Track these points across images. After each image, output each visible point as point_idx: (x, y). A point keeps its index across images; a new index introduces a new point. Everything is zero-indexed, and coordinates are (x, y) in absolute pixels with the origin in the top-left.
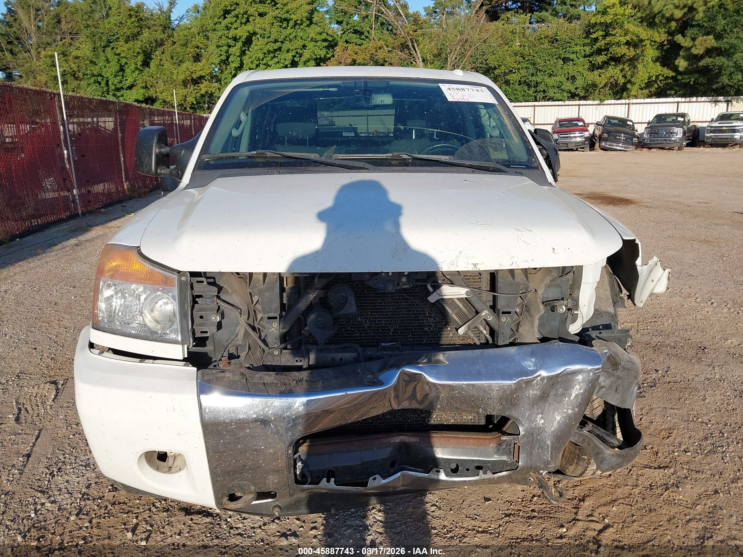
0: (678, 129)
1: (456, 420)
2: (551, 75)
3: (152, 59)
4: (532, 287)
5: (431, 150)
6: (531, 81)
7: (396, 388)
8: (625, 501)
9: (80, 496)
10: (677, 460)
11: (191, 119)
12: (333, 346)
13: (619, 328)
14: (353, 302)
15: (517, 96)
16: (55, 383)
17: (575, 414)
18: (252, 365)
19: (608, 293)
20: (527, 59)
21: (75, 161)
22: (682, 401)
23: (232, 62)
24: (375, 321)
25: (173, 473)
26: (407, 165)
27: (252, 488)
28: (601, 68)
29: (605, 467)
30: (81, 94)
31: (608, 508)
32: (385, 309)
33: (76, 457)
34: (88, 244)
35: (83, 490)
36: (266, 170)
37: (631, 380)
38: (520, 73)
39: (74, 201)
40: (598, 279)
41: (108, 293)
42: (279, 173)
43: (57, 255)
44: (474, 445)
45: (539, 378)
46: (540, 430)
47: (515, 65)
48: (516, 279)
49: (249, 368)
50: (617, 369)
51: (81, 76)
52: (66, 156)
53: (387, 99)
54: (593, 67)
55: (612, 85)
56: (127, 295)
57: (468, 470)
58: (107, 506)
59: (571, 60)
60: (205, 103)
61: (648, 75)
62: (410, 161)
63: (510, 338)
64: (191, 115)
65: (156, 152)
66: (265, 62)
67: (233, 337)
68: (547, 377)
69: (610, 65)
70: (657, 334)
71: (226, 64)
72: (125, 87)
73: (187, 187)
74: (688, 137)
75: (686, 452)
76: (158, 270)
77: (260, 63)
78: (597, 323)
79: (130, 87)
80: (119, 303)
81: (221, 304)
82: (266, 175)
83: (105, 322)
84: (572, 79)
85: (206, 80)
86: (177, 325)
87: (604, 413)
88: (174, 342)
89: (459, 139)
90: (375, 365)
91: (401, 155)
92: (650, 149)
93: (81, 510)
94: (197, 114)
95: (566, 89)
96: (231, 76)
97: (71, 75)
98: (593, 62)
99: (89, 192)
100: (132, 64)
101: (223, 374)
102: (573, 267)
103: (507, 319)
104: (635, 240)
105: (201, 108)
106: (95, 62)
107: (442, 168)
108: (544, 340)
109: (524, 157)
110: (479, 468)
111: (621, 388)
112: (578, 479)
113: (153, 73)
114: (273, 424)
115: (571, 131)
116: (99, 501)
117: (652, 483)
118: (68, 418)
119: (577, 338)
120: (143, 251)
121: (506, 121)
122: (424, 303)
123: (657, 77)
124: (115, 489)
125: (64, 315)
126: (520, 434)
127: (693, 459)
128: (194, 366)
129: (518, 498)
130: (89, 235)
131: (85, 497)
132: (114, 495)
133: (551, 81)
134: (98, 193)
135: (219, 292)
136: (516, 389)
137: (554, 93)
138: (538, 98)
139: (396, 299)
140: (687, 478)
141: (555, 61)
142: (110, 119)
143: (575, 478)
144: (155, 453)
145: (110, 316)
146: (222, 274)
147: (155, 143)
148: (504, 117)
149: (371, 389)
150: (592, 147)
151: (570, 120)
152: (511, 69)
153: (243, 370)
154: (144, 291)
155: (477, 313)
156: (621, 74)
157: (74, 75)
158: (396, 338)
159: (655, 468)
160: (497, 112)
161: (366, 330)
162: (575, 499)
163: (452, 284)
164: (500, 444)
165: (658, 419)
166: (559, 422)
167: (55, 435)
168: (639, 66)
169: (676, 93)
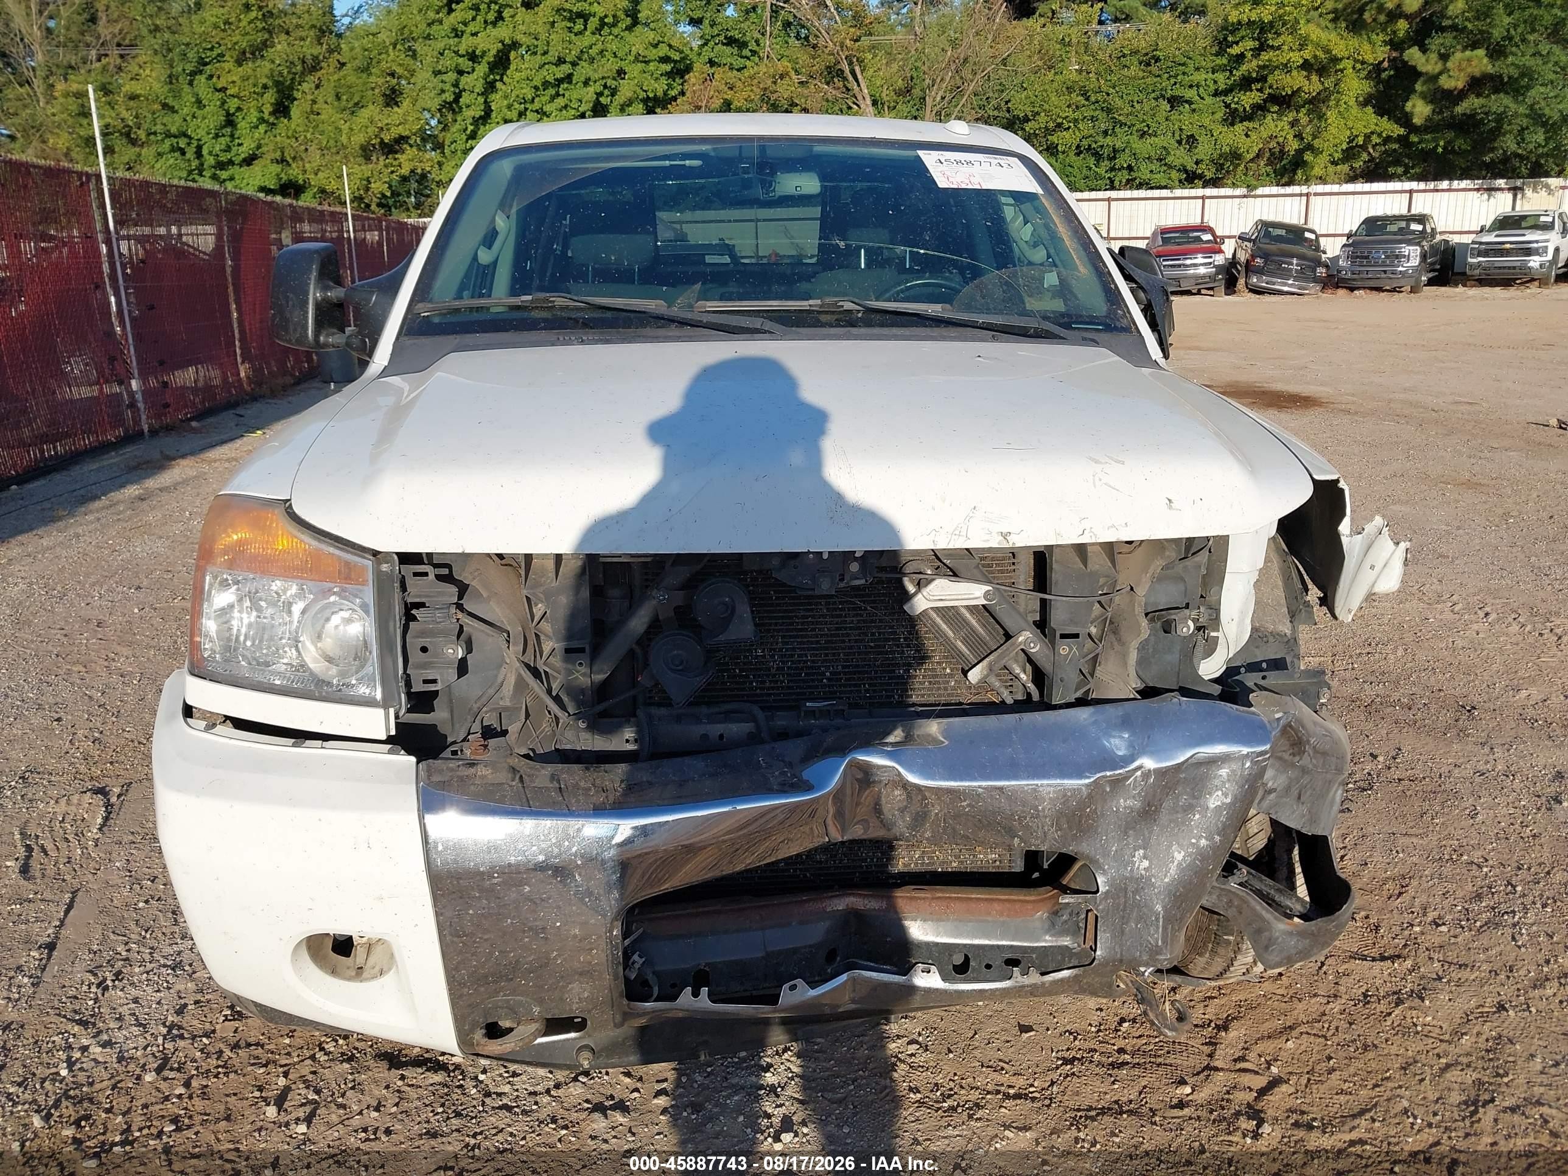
0: (1411, 248)
1: (962, 862)
2: (1144, 133)
3: (295, 99)
4: (1123, 582)
5: (902, 291)
6: (1102, 146)
7: (838, 796)
8: (1313, 1028)
9: (164, 1031)
10: (1419, 941)
11: (380, 230)
12: (704, 710)
13: (1302, 668)
14: (747, 615)
15: (1072, 179)
16: (102, 791)
17: (1215, 848)
18: (533, 750)
19: (1280, 593)
20: (1093, 99)
21: (133, 320)
22: (1427, 818)
23: (468, 106)
24: (792, 656)
25: (367, 980)
26: (852, 324)
27: (536, 1010)
28: (1248, 117)
29: (1274, 958)
30: (143, 174)
31: (1278, 1043)
32: (814, 630)
33: (152, 948)
34: (165, 497)
35: (170, 1018)
36: (552, 335)
37: (1329, 776)
38: (1079, 129)
39: (133, 405)
40: (1261, 565)
41: (222, 598)
42: (583, 342)
43: (99, 519)
44: (1001, 915)
45: (1139, 773)
46: (1140, 883)
47: (1069, 113)
48: (1089, 565)
49: (527, 756)
50: (1301, 753)
51: (143, 137)
52: (114, 308)
53: (809, 184)
54: (1233, 117)
55: (1272, 154)
56: (263, 604)
57: (988, 967)
58: (221, 1052)
59: (1187, 102)
60: (409, 194)
61: (1348, 133)
62: (860, 315)
63: (1076, 690)
64: (380, 222)
65: (315, 299)
66: (537, 105)
67: (491, 691)
68: (1155, 770)
69: (1269, 111)
70: (1373, 679)
71: (454, 110)
72: (237, 160)
73: (385, 372)
74: (1432, 264)
75: (1438, 925)
76: (332, 550)
77: (526, 109)
78: (1256, 656)
79: (249, 161)
80: (246, 621)
81: (466, 620)
82: (553, 345)
83: (217, 662)
84: (1188, 142)
85: (411, 146)
86: (373, 666)
87: (1271, 844)
88: (368, 702)
89: (961, 269)
90: (794, 749)
91: (840, 304)
92: (1352, 289)
93: (166, 1060)
94: (394, 218)
95: (1177, 163)
96: (464, 137)
97: (121, 134)
98: (1233, 106)
99: (165, 384)
100: (252, 110)
101: (472, 770)
102: (1208, 539)
103: (1071, 649)
104: (1337, 481)
105: (401, 206)
106: (173, 107)
107: (928, 329)
108: (1148, 693)
109: (1099, 306)
110: (1013, 962)
111: (1308, 793)
112: (1213, 984)
113: (299, 129)
114: (580, 875)
115: (1186, 254)
116: (204, 1040)
117: (1367, 991)
118: (133, 866)
119: (1217, 689)
120: (298, 509)
121: (1061, 229)
122: (896, 617)
123: (1368, 137)
124: (238, 1016)
125: (119, 649)
126: (1098, 891)
127: (1453, 940)
128: (409, 754)
129: (1090, 1025)
130: (166, 478)
131: (174, 1031)
132: (237, 1028)
133: (1144, 147)
134: (183, 388)
135: (461, 597)
136: (1090, 796)
137: (1151, 171)
138: (1117, 183)
139: (835, 609)
140: (1440, 979)
141: (1154, 103)
142: (210, 229)
143: (1208, 982)
144: (327, 939)
145: (227, 648)
146: (465, 557)
147: (313, 278)
148: (1057, 221)
149: (787, 798)
150: (1230, 286)
151: (1185, 230)
152: (1059, 120)
153: (515, 761)
154: (301, 595)
155: (1008, 636)
156: (1292, 132)
157: (128, 135)
158: (835, 692)
159: (1374, 960)
160: (1041, 211)
161: (774, 676)
162: (1209, 1025)
163: (955, 575)
164: (1056, 913)
165: (1377, 857)
166: (1180, 864)
167: (107, 903)
168: (1329, 113)
169: (1406, 173)
